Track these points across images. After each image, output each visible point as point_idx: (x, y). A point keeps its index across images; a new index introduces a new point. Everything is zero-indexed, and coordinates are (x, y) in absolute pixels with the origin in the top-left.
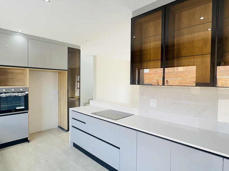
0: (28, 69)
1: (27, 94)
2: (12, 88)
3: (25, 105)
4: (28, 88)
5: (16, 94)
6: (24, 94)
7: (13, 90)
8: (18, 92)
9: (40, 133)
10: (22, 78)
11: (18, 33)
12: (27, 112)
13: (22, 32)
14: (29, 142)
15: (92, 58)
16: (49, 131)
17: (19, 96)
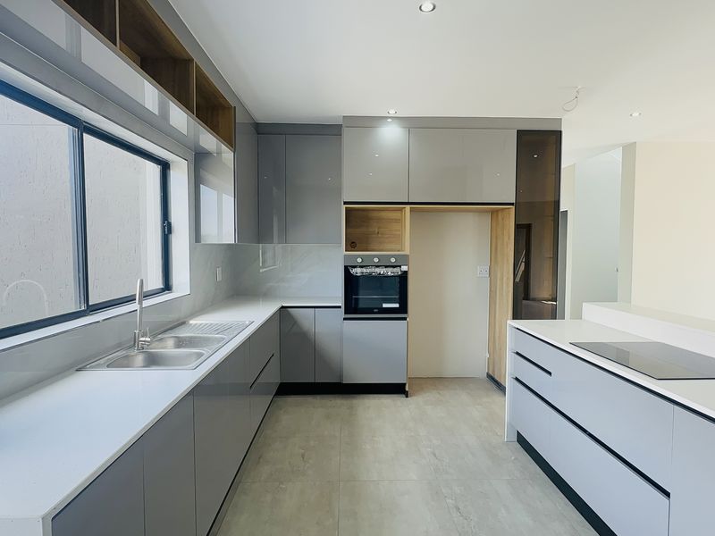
0: (408, 207)
1: (406, 273)
2: (374, 255)
3: (400, 298)
4: (407, 256)
5: (382, 271)
6: (397, 271)
7: (376, 260)
8: (386, 267)
9: (437, 381)
10: (398, 233)
11: (389, 120)
12: (405, 319)
13: (396, 115)
14: (407, 397)
15: (617, 155)
16: (461, 381)
17: (388, 277)
